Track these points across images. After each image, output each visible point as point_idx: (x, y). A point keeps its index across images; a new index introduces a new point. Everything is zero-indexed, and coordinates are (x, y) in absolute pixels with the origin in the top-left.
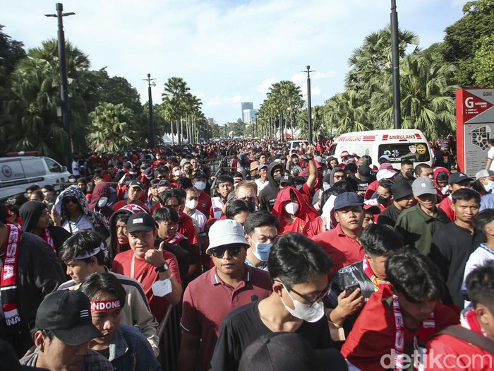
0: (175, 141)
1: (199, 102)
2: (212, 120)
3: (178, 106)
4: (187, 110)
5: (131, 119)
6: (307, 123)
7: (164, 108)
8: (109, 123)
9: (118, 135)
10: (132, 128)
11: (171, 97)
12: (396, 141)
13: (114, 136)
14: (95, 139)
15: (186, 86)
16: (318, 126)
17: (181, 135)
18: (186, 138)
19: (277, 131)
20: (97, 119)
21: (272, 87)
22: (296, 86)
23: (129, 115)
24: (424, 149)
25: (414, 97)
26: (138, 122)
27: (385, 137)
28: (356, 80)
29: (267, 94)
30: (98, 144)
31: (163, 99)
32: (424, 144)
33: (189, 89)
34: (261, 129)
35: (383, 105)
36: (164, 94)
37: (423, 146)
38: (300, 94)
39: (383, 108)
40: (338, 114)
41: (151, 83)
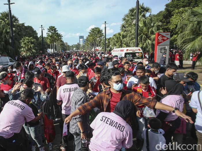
0: (52, 52)
1: (61, 36)
2: (67, 43)
3: (53, 38)
4: (57, 39)
5: (36, 43)
6: (104, 44)
7: (48, 39)
8: (27, 45)
9: (30, 49)
10: (36, 47)
11: (50, 34)
12: (131, 52)
13: (29, 50)
14: (22, 51)
15: (56, 30)
16: (109, 46)
17: (54, 50)
18: (56, 51)
19: (93, 48)
20: (23, 43)
21: (91, 30)
22: (101, 30)
23: (35, 41)
24: (141, 55)
25: (144, 35)
26: (38, 44)
27: (127, 50)
28: (125, 27)
29: (89, 32)
30: (23, 53)
31: (47, 35)
32: (142, 53)
33: (58, 31)
34: (87, 47)
35: (132, 38)
36: (47, 33)
37: (141, 53)
38: (102, 33)
39: (132, 39)
40: (116, 41)
41: (43, 28)
